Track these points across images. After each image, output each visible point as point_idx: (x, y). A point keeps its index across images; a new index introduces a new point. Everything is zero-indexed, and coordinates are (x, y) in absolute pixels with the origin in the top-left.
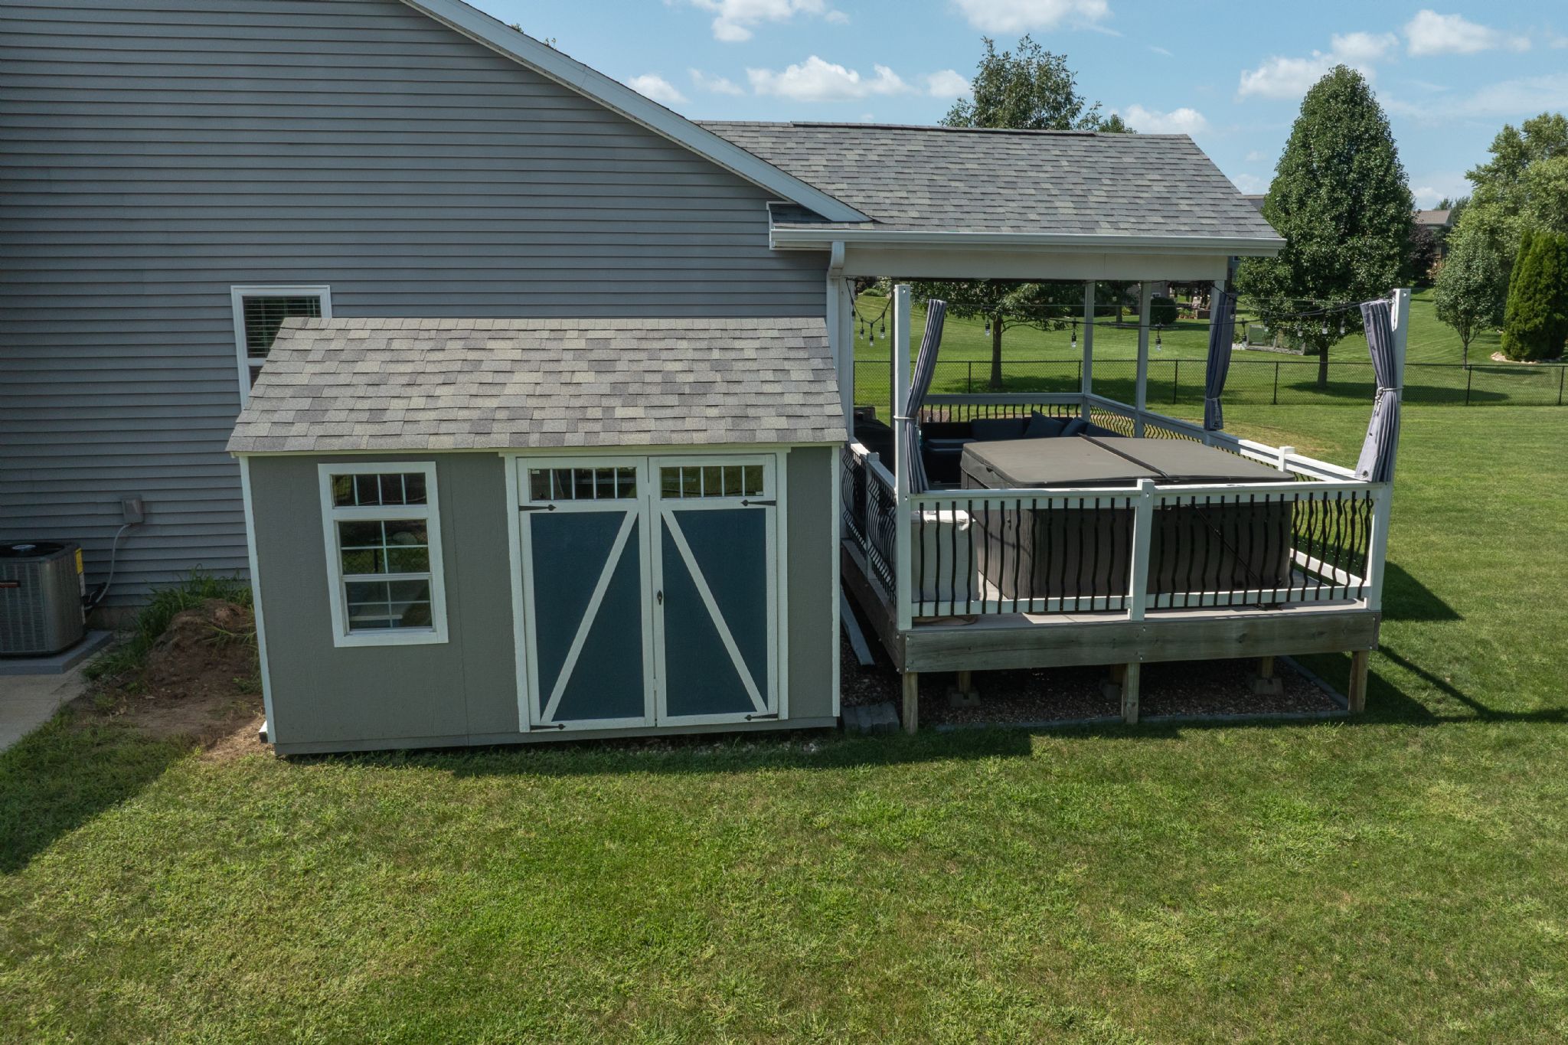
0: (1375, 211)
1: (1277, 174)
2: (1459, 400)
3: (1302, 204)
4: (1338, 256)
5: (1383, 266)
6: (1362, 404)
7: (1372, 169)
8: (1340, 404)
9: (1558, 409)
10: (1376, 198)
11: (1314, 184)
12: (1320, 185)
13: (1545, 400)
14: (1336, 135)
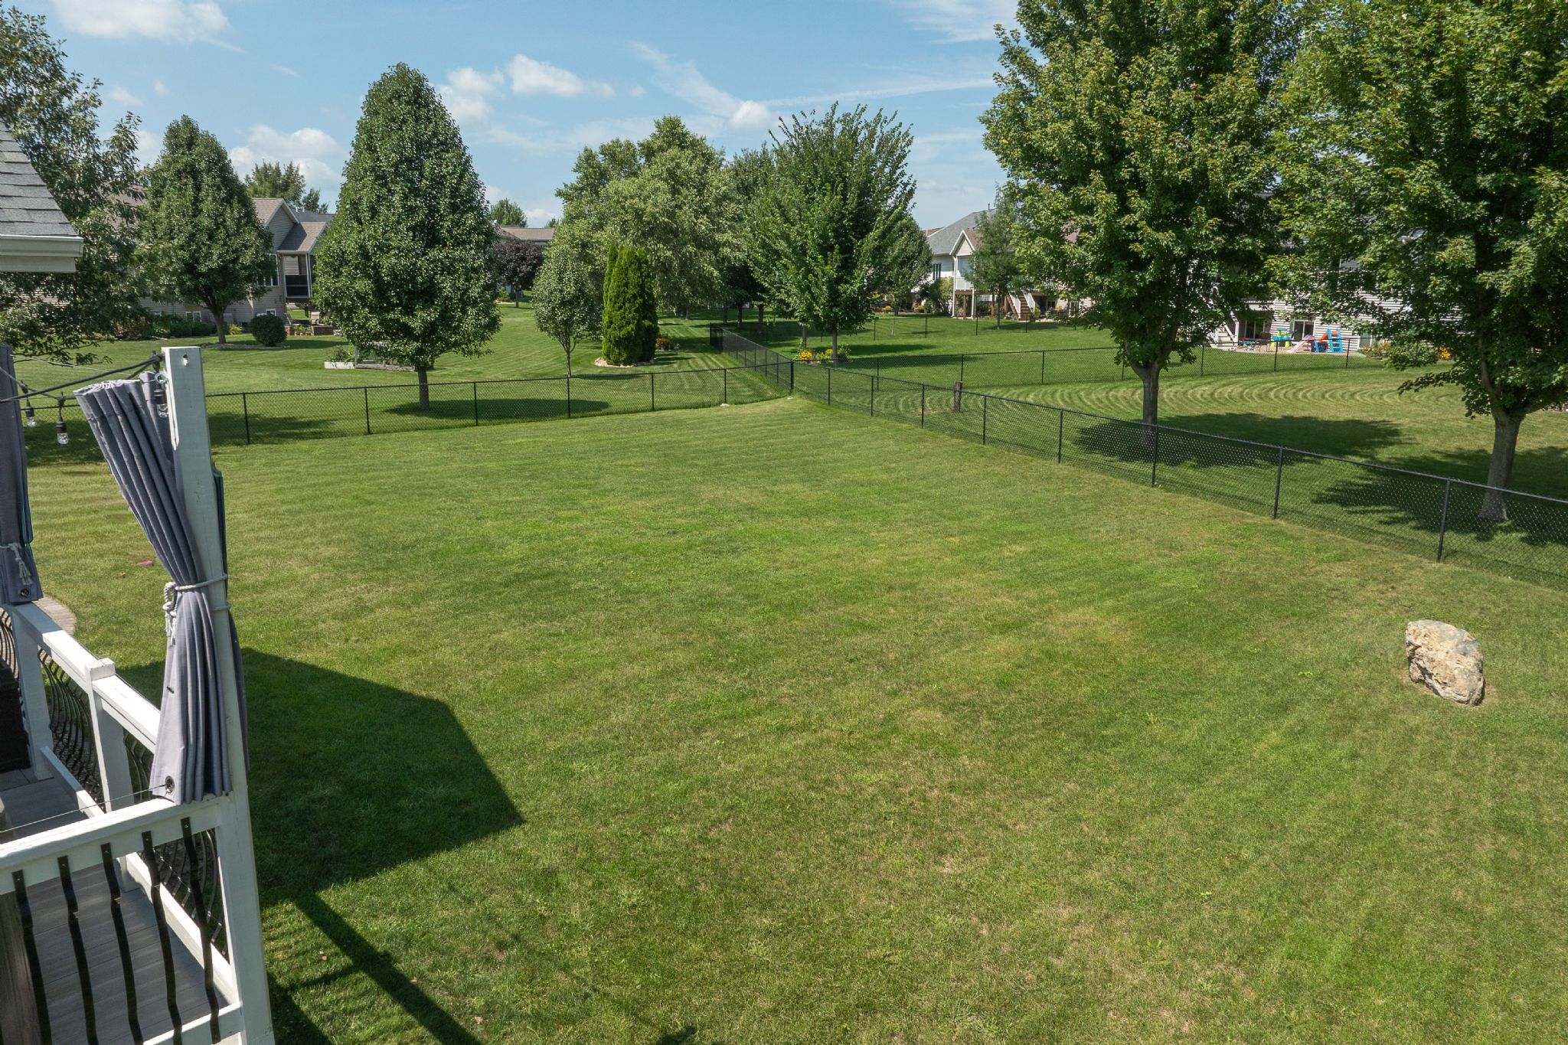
0: (452, 221)
1: (345, 180)
2: (561, 413)
3: (374, 212)
4: (420, 269)
5: (467, 280)
6: (465, 426)
7: (444, 177)
8: (441, 428)
9: (652, 414)
10: (454, 208)
11: (384, 190)
12: (391, 193)
13: (640, 406)
14: (402, 139)
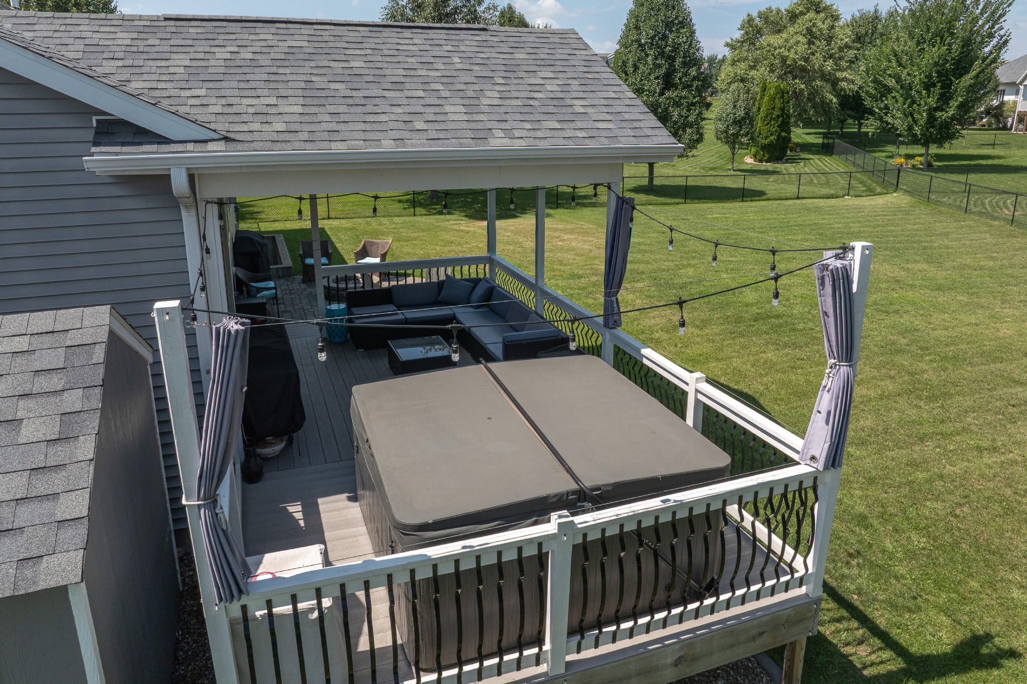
0: (683, 73)
1: (618, 47)
2: (738, 198)
3: (636, 68)
4: (660, 104)
5: (689, 110)
6: (678, 204)
7: (680, 44)
8: (665, 204)
9: (798, 202)
10: (684, 64)
11: (643, 54)
12: (647, 55)
13: (789, 195)
14: (657, 20)
